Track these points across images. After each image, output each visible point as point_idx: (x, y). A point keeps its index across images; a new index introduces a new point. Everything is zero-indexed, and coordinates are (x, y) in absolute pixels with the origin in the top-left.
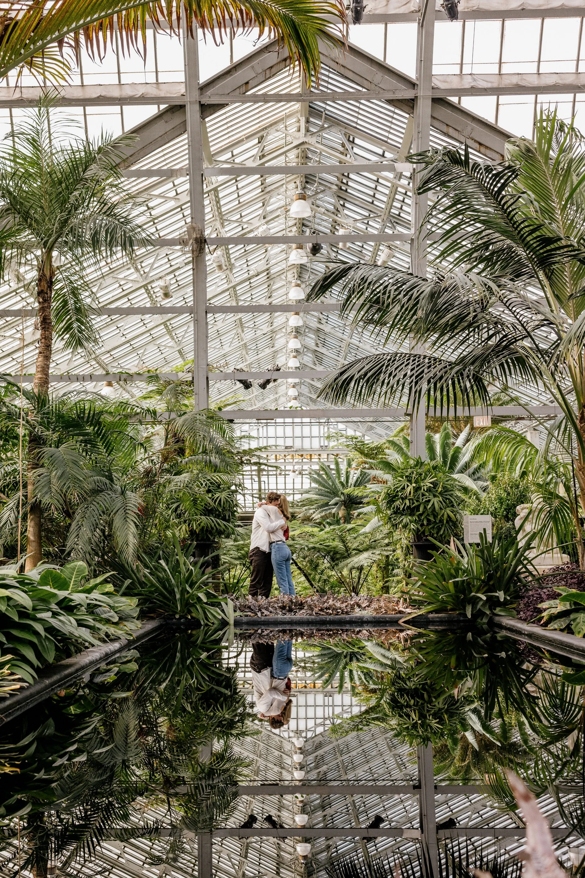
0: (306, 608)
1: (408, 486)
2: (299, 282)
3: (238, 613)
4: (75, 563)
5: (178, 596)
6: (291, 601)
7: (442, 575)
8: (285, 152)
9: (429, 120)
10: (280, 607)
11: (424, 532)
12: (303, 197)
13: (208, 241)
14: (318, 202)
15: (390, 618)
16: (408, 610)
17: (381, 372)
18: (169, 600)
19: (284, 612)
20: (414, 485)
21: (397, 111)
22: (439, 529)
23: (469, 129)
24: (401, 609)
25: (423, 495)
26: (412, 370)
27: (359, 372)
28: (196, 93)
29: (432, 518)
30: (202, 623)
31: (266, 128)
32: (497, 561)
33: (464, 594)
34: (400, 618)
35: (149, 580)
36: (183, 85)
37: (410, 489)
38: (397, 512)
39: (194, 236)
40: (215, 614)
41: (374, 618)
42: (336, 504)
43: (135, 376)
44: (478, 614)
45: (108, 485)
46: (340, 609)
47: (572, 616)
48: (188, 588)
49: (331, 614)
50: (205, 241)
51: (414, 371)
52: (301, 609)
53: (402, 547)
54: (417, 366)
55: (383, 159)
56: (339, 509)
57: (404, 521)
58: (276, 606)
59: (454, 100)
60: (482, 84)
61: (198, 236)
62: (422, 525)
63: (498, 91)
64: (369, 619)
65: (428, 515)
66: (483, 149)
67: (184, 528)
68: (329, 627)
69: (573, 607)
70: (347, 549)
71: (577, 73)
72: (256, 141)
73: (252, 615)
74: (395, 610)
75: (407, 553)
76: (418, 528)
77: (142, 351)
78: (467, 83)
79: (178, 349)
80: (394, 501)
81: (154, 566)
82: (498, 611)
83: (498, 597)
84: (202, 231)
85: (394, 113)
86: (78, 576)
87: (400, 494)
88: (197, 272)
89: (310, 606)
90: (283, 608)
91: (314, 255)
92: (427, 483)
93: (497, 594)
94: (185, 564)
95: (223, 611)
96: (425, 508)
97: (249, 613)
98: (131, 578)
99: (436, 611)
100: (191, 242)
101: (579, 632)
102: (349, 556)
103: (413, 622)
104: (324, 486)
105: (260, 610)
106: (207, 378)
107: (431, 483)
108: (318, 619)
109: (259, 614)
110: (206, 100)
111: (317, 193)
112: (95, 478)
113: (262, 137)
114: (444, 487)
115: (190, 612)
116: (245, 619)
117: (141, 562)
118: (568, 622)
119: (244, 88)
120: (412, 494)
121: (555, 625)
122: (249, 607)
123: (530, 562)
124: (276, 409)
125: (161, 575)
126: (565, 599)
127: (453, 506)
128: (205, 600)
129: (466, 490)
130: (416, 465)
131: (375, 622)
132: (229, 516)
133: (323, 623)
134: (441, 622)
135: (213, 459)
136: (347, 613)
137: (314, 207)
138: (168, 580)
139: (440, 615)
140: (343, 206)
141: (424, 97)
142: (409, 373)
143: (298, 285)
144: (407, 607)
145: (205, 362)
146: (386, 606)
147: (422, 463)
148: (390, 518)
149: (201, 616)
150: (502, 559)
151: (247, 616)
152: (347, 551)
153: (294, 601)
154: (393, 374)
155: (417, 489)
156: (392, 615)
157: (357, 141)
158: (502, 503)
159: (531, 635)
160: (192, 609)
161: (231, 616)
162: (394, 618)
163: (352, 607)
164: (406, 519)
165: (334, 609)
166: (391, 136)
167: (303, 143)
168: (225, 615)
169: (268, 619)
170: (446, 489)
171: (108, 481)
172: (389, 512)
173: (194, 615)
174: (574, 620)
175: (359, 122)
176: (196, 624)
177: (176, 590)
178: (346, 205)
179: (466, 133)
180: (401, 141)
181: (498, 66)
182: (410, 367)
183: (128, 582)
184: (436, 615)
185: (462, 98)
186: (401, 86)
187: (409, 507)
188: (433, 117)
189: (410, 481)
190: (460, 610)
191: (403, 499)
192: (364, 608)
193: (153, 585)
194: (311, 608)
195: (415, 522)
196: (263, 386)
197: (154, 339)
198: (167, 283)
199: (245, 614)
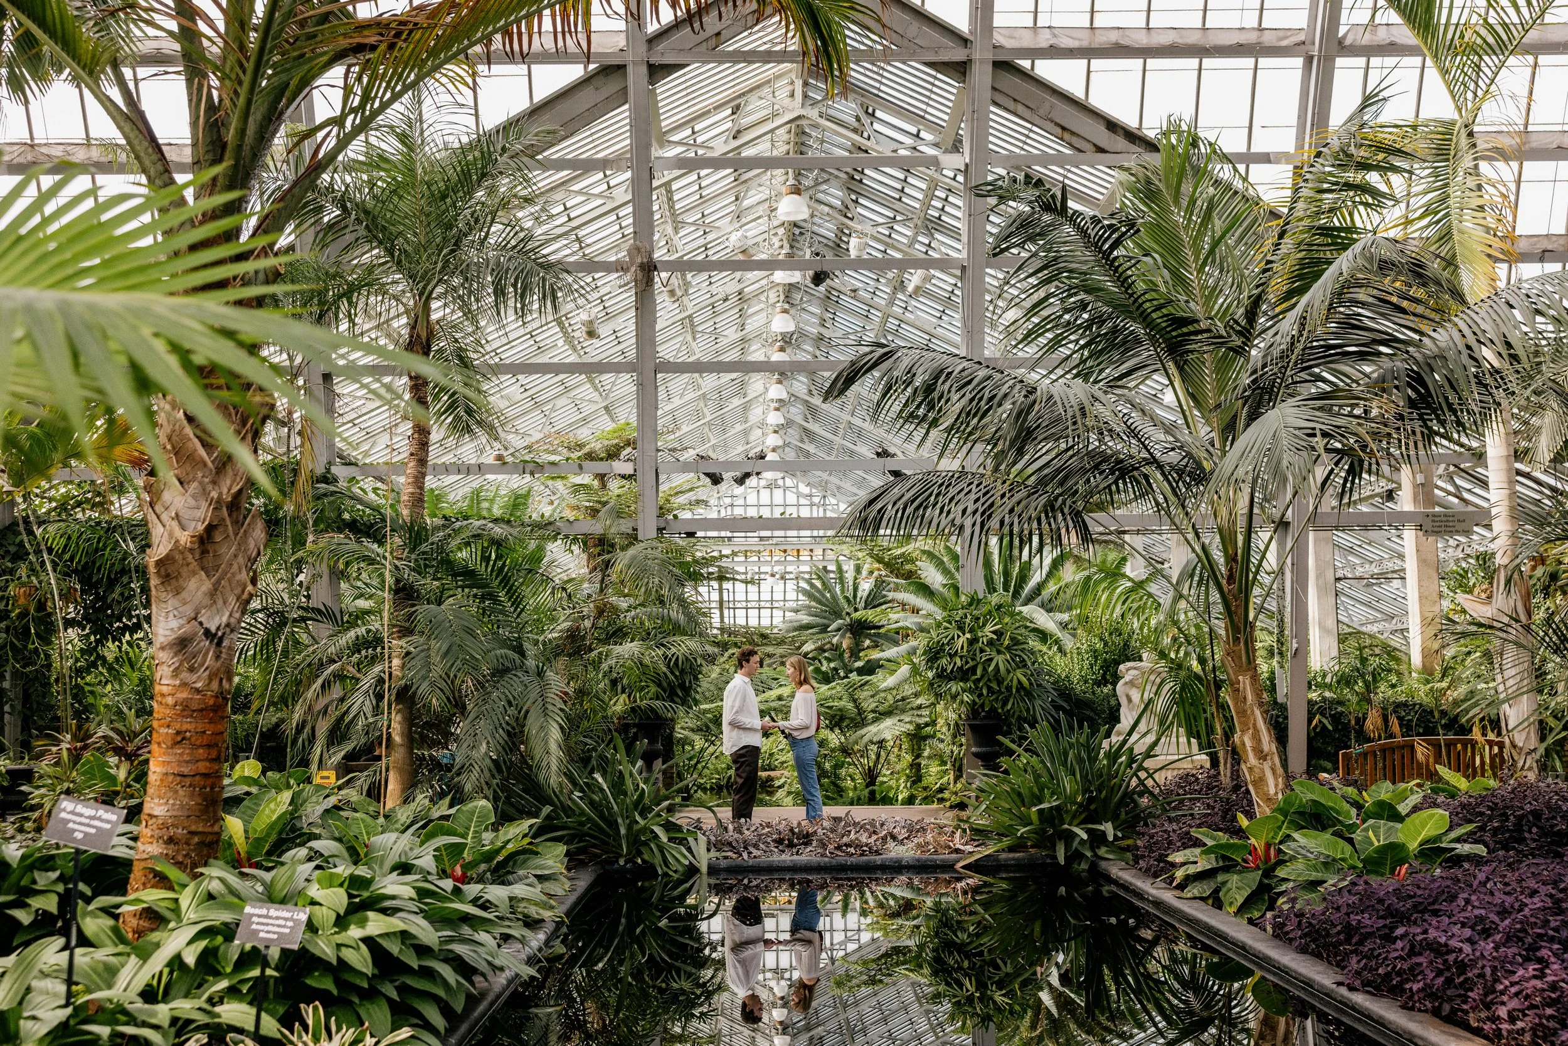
0: (814, 843)
1: (959, 636)
2: (787, 306)
3: (714, 854)
4: (475, 804)
5: (623, 831)
6: (791, 830)
7: (1019, 794)
8: (772, 131)
9: (988, 94)
10: (774, 841)
11: (982, 705)
12: (796, 191)
13: (658, 265)
14: (821, 196)
15: (943, 860)
16: (969, 848)
18: (609, 836)
19: (781, 847)
20: (968, 636)
21: (939, 76)
22: (1005, 703)
23: (1047, 105)
24: (958, 846)
25: (982, 651)
26: (976, 501)
28: (643, 48)
29: (994, 686)
30: (660, 872)
31: (743, 94)
32: (1101, 776)
33: (1053, 825)
34: (958, 861)
35: (582, 810)
36: (623, 35)
37: (962, 641)
38: (942, 675)
39: (639, 260)
40: (679, 856)
41: (918, 860)
42: (839, 630)
43: (547, 467)
44: (1074, 856)
45: (518, 661)
46: (867, 845)
47: (1220, 878)
48: (638, 818)
49: (853, 854)
50: (655, 268)
51: (979, 504)
52: (806, 844)
53: (949, 725)
54: (984, 495)
55: (920, 142)
56: (843, 636)
57: (954, 690)
58: (769, 840)
59: (1025, 64)
60: (1066, 42)
61: (645, 260)
62: (980, 695)
63: (1088, 53)
64: (911, 863)
65: (989, 680)
66: (1067, 136)
67: (622, 700)
68: (851, 875)
69: (1221, 864)
70: (860, 711)
71: (1204, 29)
72: (729, 111)
73: (735, 856)
74: (950, 847)
75: (957, 732)
76: (974, 700)
77: (550, 406)
78: (1044, 40)
79: (604, 404)
80: (937, 659)
81: (586, 783)
82: (1102, 851)
83: (1104, 833)
84: (650, 254)
85: (936, 78)
86: (479, 823)
87: (947, 648)
88: (642, 313)
89: (821, 841)
90: (779, 842)
91: (817, 285)
92: (988, 632)
93: (1102, 828)
94: (631, 774)
95: (689, 850)
96: (985, 669)
97: (730, 854)
98: (552, 803)
99: (1011, 849)
100: (633, 269)
101: (1231, 904)
102: (863, 723)
103: (975, 867)
104: (819, 602)
105: (746, 848)
106: (656, 471)
107: (994, 632)
108: (834, 862)
109: (745, 855)
110: (656, 60)
111: (817, 184)
112: (498, 652)
113: (738, 107)
114: (1012, 639)
115: (640, 854)
116: (723, 864)
118: (1213, 886)
119: (713, 42)
120: (965, 650)
121: (1194, 890)
122: (730, 844)
123: (1150, 776)
124: (761, 517)
125: (597, 798)
126: (1208, 851)
127: (1025, 666)
128: (664, 838)
129: (1043, 636)
130: (970, 604)
131: (919, 867)
132: (690, 682)
133: (843, 868)
134: (1018, 866)
135: (673, 615)
136: (877, 853)
137: (812, 203)
138: (608, 805)
139: (1017, 855)
140: (856, 202)
141: (982, 61)
143: (785, 311)
144: (967, 843)
145: (653, 448)
146: (935, 841)
147: (979, 601)
148: (931, 684)
149: (657, 860)
150: (1109, 774)
151: (726, 858)
152: (860, 714)
153: (796, 831)
155: (972, 642)
156: (945, 856)
157: (878, 114)
158: (1096, 658)
159: (1158, 904)
160: (643, 849)
161: (704, 858)
162: (948, 860)
163: (885, 841)
164: (955, 687)
165: (857, 845)
166: (929, 110)
167: (799, 117)
168: (694, 856)
169: (760, 862)
170: (1015, 641)
171: (516, 656)
172: (930, 674)
173: (646, 857)
174: (1224, 883)
175: (883, 88)
176: (649, 871)
177: (620, 820)
178: (861, 201)
179: (1042, 112)
180: (946, 117)
181: (1088, 16)
182: (973, 496)
183: (547, 810)
184: (1011, 855)
185: (1037, 62)
186: (947, 42)
187: (960, 668)
188: (994, 89)
189: (961, 628)
190: (1045, 847)
191: (951, 656)
192: (902, 843)
193: (583, 813)
194: (824, 846)
195: (970, 691)
196: (741, 481)
197: (568, 390)
198: (593, 316)
199: (724, 854)
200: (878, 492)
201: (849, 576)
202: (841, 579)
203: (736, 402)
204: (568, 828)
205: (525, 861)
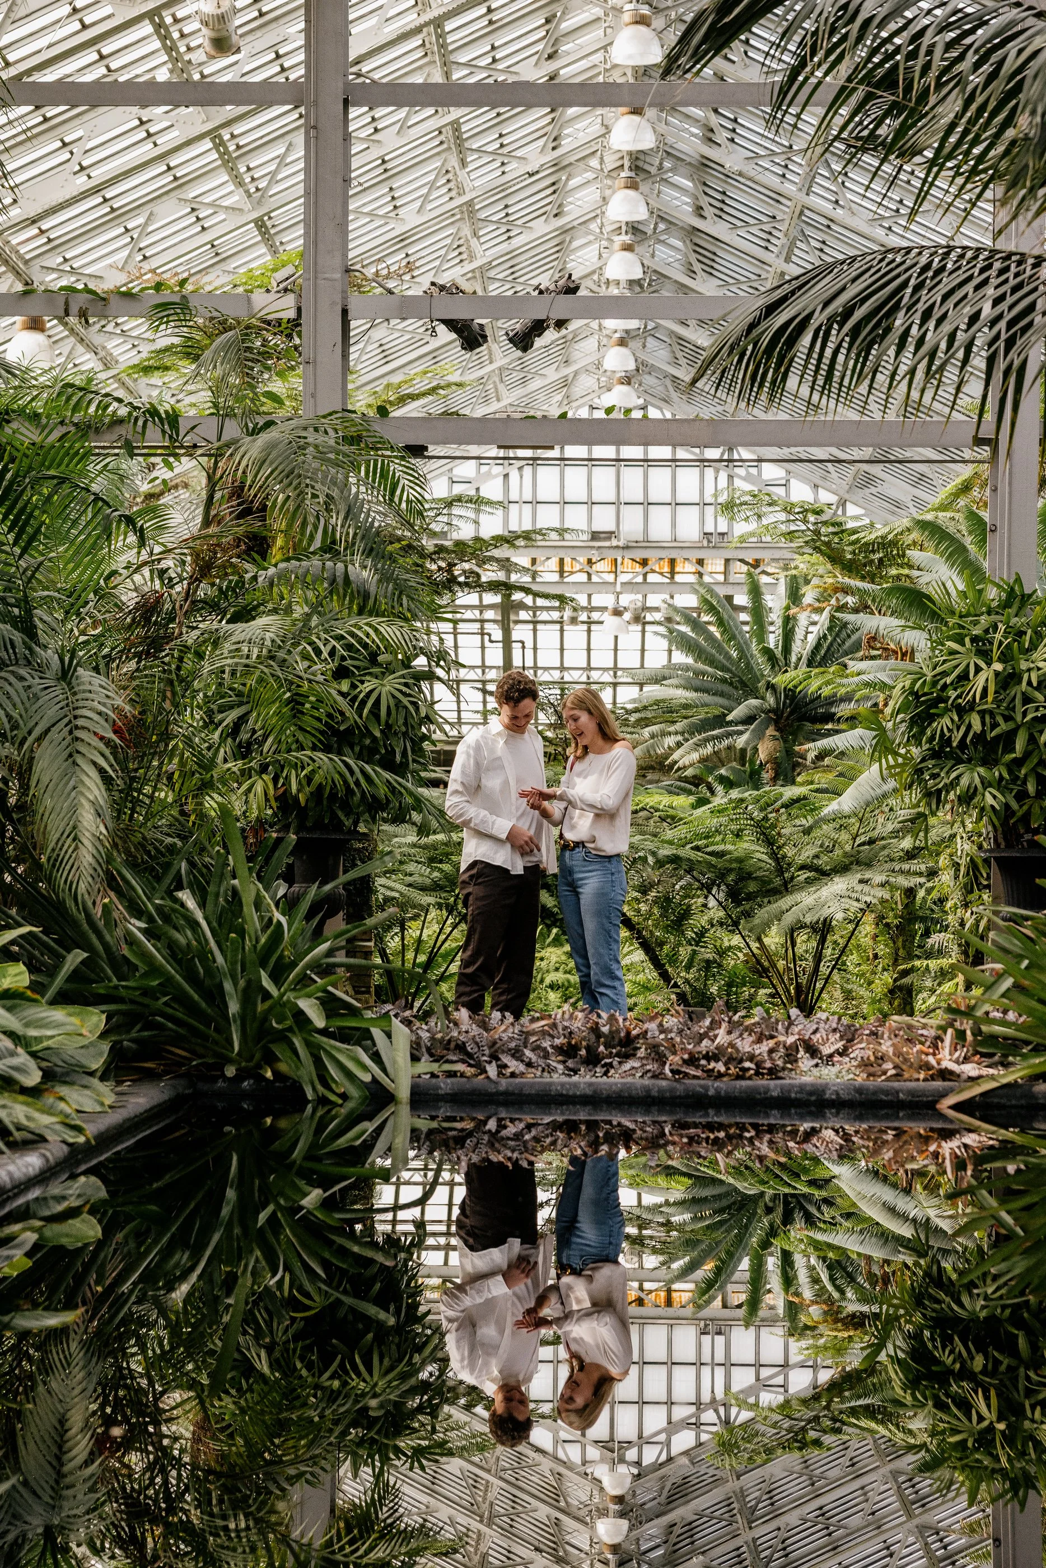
0: (641, 1053)
1: (978, 669)
2: (645, 10)
3: (425, 1066)
5: (234, 1007)
6: (595, 1030)
10: (559, 1050)
11: (1026, 818)
15: (911, 1092)
16: (970, 1069)
17: (896, 307)
18: (207, 1020)
19: (570, 1063)
20: (998, 667)
24: (947, 1064)
25: (1027, 700)
26: (997, 301)
27: (826, 304)
30: (310, 1095)
34: (944, 1094)
35: (145, 956)
37: (983, 679)
38: (942, 753)
40: (351, 1065)
41: (860, 1090)
42: (749, 720)
43: (114, 302)
45: (20, 649)
46: (751, 1058)
48: (266, 983)
49: (720, 1075)
51: (1004, 306)
52: (626, 1057)
53: (956, 866)
54: (1015, 289)
56: (759, 735)
57: (964, 781)
58: (546, 1044)
62: (1022, 796)
64: (844, 1096)
65: (1041, 762)
67: (259, 787)
70: (781, 864)
73: (469, 1071)
74: (928, 1067)
75: (973, 883)
76: (1007, 806)
77: (140, 221)
79: (256, 215)
80: (932, 718)
81: (159, 909)
87: (953, 694)
89: (654, 1048)
90: (568, 1051)
94: (258, 904)
95: (376, 1057)
96: (1032, 739)
97: (460, 1067)
98: (87, 947)
102: (786, 887)
103: (982, 1109)
104: (711, 662)
105: (494, 1057)
106: (345, 312)
108: (680, 1088)
109: (492, 1070)
115: (271, 1059)
116: (445, 1085)
117: (120, 894)
120: (990, 698)
122: (461, 1048)
124: (563, 416)
125: (183, 941)
128: (319, 1021)
130: (1006, 604)
131: (861, 1104)
132: (404, 753)
133: (698, 1102)
135: (355, 571)
136: (773, 1073)
138: (205, 954)
142: (987, 311)
143: (642, 21)
144: (966, 1060)
145: (337, 261)
146: (898, 1054)
147: (1025, 599)
148: (919, 772)
149: (306, 1072)
151: (452, 1074)
152: (780, 871)
153: (605, 1029)
154: (937, 313)
155: (1007, 681)
156: (917, 1082)
160: (278, 1050)
161: (403, 1074)
162: (923, 1093)
163: (791, 1055)
164: (969, 776)
165: (730, 1060)
168: (384, 1070)
169: (521, 1086)
172: (916, 751)
173: (283, 1067)
176: (289, 1097)
177: (228, 986)
182: (990, 291)
183: (75, 958)
187: (980, 737)
189: (985, 655)
191: (962, 711)
192: (828, 1060)
193: (152, 970)
194: (660, 1057)
195: (1000, 784)
196: (523, 341)
197: (179, 184)
198: (226, 6)
199: (447, 1067)
200: (786, 289)
202: (758, 611)
203: (541, 226)
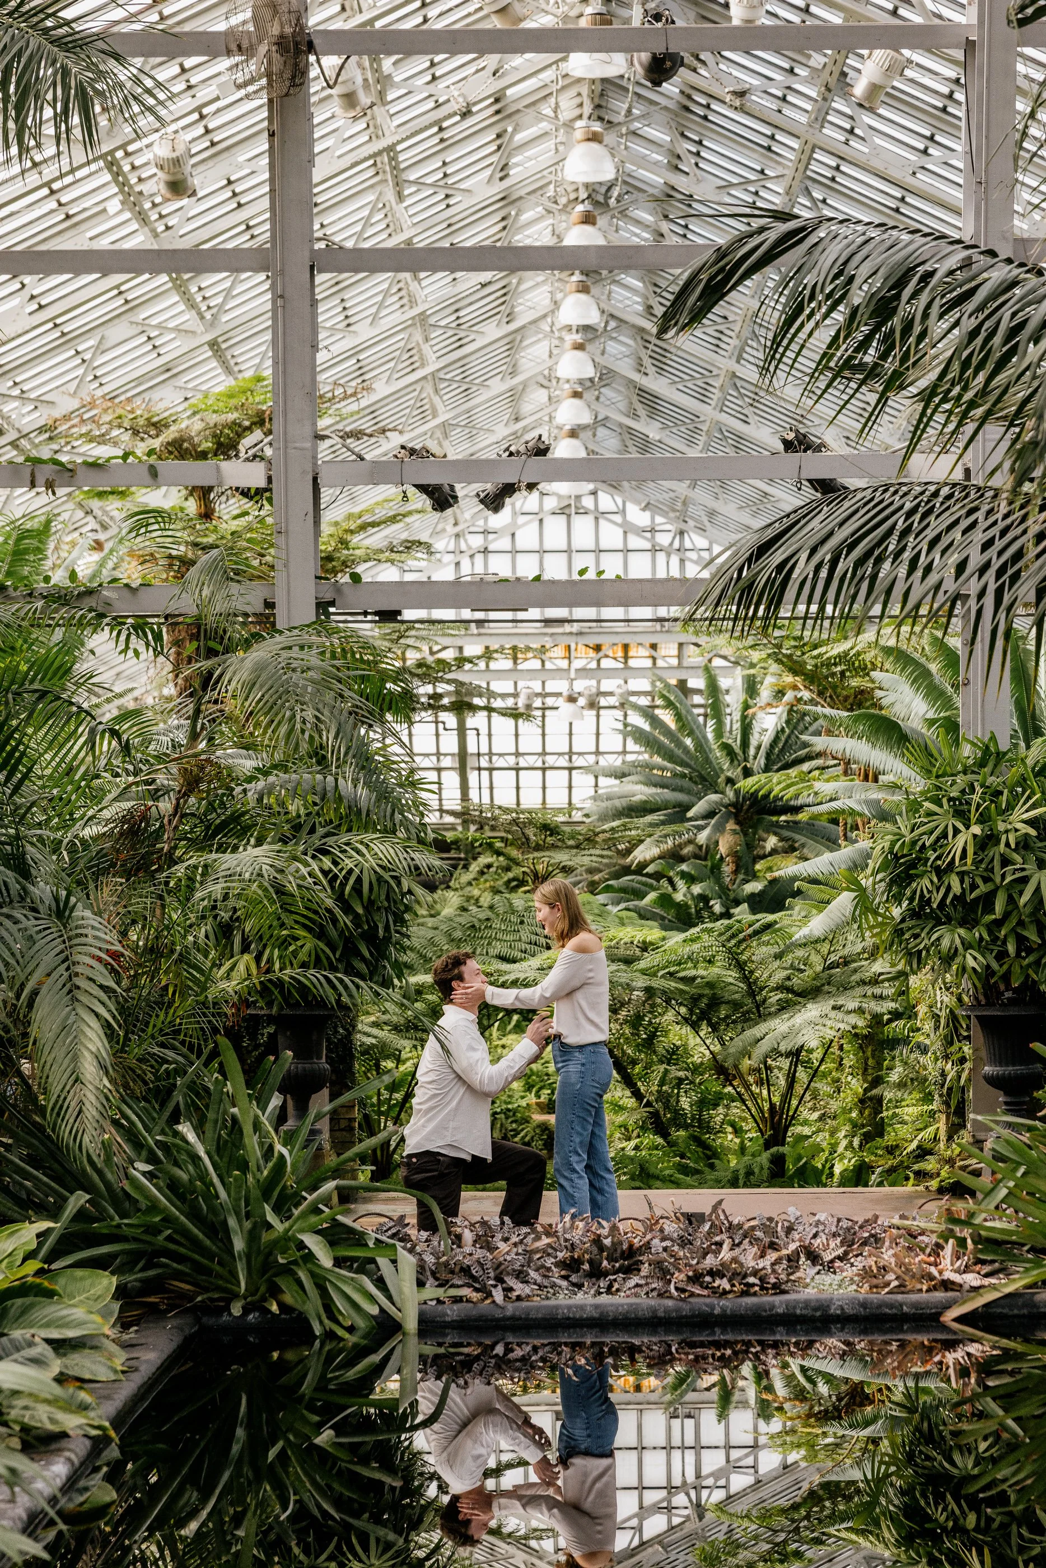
0: (645, 1269)
1: (956, 831)
2: (597, 127)
3: (431, 1291)
5: (239, 1244)
6: (597, 1241)
10: (562, 1264)
11: (1006, 977)
13: (316, 42)
15: (915, 1305)
16: (971, 1279)
18: (211, 1256)
19: (574, 1278)
20: (976, 830)
24: (949, 1275)
25: (1005, 862)
30: (318, 1330)
34: (948, 1306)
35: (148, 1196)
37: (963, 840)
38: (922, 912)
39: (276, 30)
40: (358, 1296)
41: (864, 1305)
43: (81, 472)
45: (15, 887)
46: (755, 1273)
48: (271, 1217)
49: (725, 1292)
50: (311, 47)
52: (630, 1270)
53: (936, 1017)
57: (945, 943)
58: (549, 1262)
61: (288, 30)
62: (1001, 956)
64: (849, 1311)
65: (1021, 923)
67: (241, 967)
68: (719, 1336)
70: (753, 988)
73: (475, 1296)
74: (931, 1278)
75: (953, 1033)
76: (988, 967)
77: (91, 343)
79: (209, 337)
80: (911, 878)
81: (161, 1145)
84: (299, 16)
87: (932, 856)
88: (283, 142)
89: (658, 1264)
90: (571, 1266)
91: (657, 83)
92: (1018, 823)
94: (257, 1126)
95: (380, 1283)
96: (1011, 900)
97: (466, 1292)
98: (87, 1187)
100: (263, 49)
102: (759, 1013)
103: (986, 1320)
105: (499, 1279)
106: (315, 479)
107: (1030, 822)
108: (686, 1309)
109: (498, 1295)
115: (275, 1291)
116: (452, 1312)
120: (969, 861)
122: (466, 1271)
124: (537, 578)
125: (184, 1176)
128: (325, 1259)
130: (982, 764)
131: (866, 1319)
132: (387, 928)
133: (704, 1321)
135: (346, 787)
136: (778, 1289)
138: (207, 1191)
143: (594, 138)
144: (967, 1270)
145: (308, 431)
146: (900, 1264)
147: (1000, 756)
148: (899, 932)
149: (312, 1306)
151: (457, 1300)
152: (752, 993)
153: (607, 1242)
155: (986, 842)
156: (922, 1296)
160: (282, 1283)
161: (409, 1300)
162: (927, 1305)
163: (792, 1260)
164: (949, 938)
165: (735, 1274)
168: (390, 1298)
169: (529, 1310)
171: (10, 876)
172: (896, 912)
173: (288, 1298)
176: (295, 1329)
177: (232, 1222)
183: (78, 1200)
187: (959, 899)
189: (961, 814)
191: (941, 873)
192: (830, 1267)
193: (154, 1207)
194: (663, 1272)
195: (981, 946)
196: (494, 502)
197: (131, 307)
198: (181, 149)
199: (453, 1292)
200: (778, 527)
201: (734, 701)
202: (716, 710)
203: (493, 331)
204: (124, 1239)
205: (25, 1311)
